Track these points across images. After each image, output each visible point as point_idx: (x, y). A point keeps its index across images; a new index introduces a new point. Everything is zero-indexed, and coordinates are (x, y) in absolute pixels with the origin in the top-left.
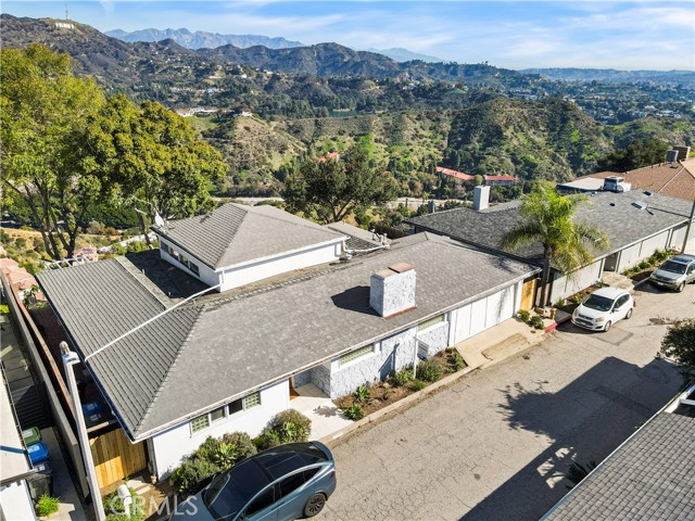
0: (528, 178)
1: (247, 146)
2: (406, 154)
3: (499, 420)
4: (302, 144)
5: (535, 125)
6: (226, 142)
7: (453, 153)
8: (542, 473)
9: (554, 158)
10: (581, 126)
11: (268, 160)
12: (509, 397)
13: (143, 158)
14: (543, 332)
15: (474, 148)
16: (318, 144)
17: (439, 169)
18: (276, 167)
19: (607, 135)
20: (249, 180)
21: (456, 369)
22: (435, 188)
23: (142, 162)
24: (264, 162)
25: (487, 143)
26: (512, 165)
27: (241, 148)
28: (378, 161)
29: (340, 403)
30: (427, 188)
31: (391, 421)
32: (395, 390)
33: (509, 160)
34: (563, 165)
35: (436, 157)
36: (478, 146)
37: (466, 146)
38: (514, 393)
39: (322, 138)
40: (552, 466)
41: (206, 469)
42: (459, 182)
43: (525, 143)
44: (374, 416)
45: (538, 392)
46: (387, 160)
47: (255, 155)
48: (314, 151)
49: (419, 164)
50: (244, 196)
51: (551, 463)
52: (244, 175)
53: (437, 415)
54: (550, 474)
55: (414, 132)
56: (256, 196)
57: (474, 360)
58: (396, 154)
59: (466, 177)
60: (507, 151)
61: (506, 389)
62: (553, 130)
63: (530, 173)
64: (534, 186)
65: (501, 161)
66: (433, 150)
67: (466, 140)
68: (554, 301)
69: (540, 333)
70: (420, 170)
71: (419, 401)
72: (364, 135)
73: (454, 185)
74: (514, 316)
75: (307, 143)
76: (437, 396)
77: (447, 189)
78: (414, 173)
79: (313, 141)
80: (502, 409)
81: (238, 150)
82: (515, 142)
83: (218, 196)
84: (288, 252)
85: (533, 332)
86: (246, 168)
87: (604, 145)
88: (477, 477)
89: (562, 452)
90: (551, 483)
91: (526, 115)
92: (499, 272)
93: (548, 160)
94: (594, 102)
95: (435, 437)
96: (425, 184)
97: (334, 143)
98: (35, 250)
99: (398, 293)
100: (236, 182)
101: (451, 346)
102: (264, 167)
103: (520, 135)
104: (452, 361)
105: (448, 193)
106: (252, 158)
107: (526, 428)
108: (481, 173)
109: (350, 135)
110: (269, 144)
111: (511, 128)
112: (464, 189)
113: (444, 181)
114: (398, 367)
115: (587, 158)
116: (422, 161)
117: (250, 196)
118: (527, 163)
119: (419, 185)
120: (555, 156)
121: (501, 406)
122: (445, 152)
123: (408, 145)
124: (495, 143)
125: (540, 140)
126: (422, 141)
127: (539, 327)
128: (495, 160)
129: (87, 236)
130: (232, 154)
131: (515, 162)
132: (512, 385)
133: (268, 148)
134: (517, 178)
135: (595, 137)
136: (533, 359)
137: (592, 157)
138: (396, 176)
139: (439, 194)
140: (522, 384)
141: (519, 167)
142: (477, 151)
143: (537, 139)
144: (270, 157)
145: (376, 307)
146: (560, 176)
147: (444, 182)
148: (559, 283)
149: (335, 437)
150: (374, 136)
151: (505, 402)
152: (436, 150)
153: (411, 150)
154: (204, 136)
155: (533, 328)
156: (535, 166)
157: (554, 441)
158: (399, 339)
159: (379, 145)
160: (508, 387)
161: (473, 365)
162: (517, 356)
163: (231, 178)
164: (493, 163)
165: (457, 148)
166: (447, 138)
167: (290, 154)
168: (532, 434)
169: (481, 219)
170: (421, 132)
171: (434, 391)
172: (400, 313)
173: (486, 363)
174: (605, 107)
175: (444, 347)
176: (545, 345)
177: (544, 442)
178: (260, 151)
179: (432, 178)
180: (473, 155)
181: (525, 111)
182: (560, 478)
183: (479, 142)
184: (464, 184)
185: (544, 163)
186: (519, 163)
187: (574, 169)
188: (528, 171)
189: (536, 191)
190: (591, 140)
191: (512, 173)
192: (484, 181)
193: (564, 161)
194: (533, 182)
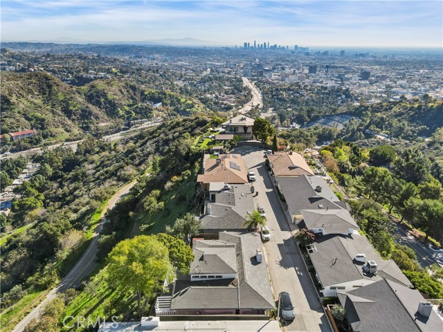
0: (42, 129)
5: (30, 92)
10: (62, 89)
12: (279, 264)
19: (79, 93)
26: (27, 122)
33: (23, 119)
34: (61, 116)
43: (29, 104)
45: (280, 260)
51: (298, 271)
60: (19, 112)
61: (276, 263)
62: (44, 94)
63: (43, 125)
64: (49, 134)
65: (18, 121)
82: (22, 105)
87: (80, 100)
91: (21, 85)
93: (51, 115)
94: (56, 69)
103: (22, 99)
107: (288, 268)
108: (6, 132)
111: (14, 95)
115: (74, 109)
118: (37, 119)
120: (53, 111)
121: (280, 267)
124: (7, 109)
125: (39, 101)
128: (12, 120)
131: (28, 119)
134: (35, 130)
135: (73, 95)
137: (76, 108)
141: (33, 122)
143: (36, 101)
146: (63, 124)
156: (43, 120)
164: (12, 123)
174: (65, 72)
177: (293, 269)
181: (19, 83)
185: (49, 117)
186: (32, 120)
187: (69, 117)
188: (40, 124)
189: (51, 136)
190: (72, 98)
191: (30, 128)
192: (12, 138)
193: (60, 113)
194: (47, 130)
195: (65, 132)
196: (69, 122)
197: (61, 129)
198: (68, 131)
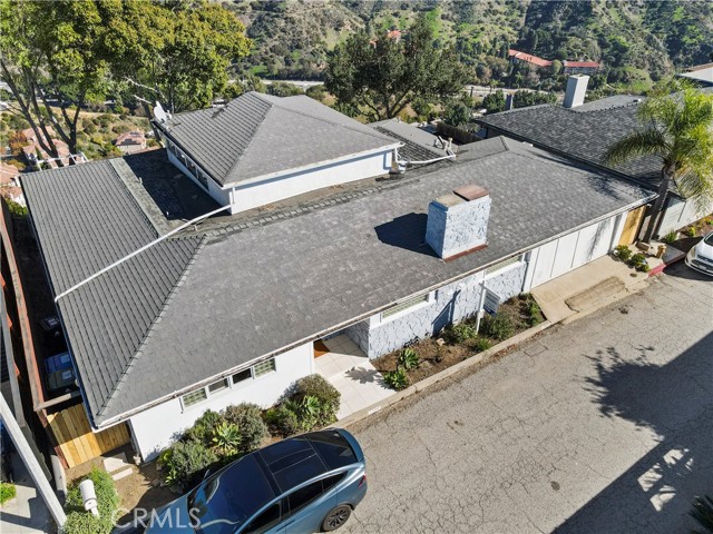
0: (615, 65)
1: (300, 21)
2: (475, 34)
3: (586, 400)
4: (360, 19)
6: (277, 16)
7: (530, 33)
8: (646, 487)
9: (649, 40)
11: (323, 39)
12: (600, 368)
13: (135, 26)
14: (646, 276)
15: (555, 28)
16: (378, 20)
17: (512, 53)
18: (331, 48)
20: (301, 61)
21: (531, 323)
22: (505, 75)
23: (133, 31)
24: (318, 41)
25: (572, 21)
26: (598, 48)
27: (293, 23)
28: (443, 42)
29: (380, 363)
30: (496, 74)
31: (444, 393)
32: (451, 348)
33: (595, 43)
34: (659, 49)
35: (510, 37)
36: (560, 24)
37: (546, 25)
38: (607, 363)
39: (382, 12)
40: (659, 476)
41: (199, 457)
42: (533, 68)
43: (618, 21)
44: (422, 385)
45: (639, 363)
46: (454, 40)
47: (308, 32)
48: (372, 28)
49: (490, 46)
50: (296, 79)
51: (657, 471)
52: (296, 54)
53: (504, 388)
54: (656, 488)
55: (486, 7)
56: (309, 79)
57: (554, 312)
58: (465, 33)
59: (542, 63)
60: (595, 31)
61: (596, 356)
63: (618, 59)
64: (621, 76)
65: (586, 44)
66: (508, 29)
67: (548, 18)
68: (662, 233)
69: (643, 276)
70: (490, 53)
71: (481, 365)
72: (429, 10)
73: (527, 71)
74: (610, 253)
75: (365, 19)
76: (505, 360)
77: (519, 76)
78: (482, 56)
79: (372, 17)
80: (590, 386)
81: (289, 26)
82: (605, 20)
83: (269, 78)
84: (321, 164)
85: (633, 275)
86: (298, 47)
88: (556, 486)
89: (673, 456)
90: (657, 502)
92: (601, 198)
93: (642, 43)
95: (500, 421)
96: (494, 71)
97: (396, 19)
98: (85, 131)
99: (465, 226)
100: (287, 63)
101: (526, 291)
102: (317, 46)
103: (611, 10)
104: (527, 312)
105: (520, 81)
106: (305, 35)
107: (624, 416)
108: (560, 57)
109: (414, 10)
110: (324, 18)
111: (603, 3)
112: (538, 76)
113: (516, 66)
114: (457, 317)
115: (689, 41)
116: (494, 42)
117: (302, 80)
118: (617, 46)
119: (488, 71)
120: (651, 38)
121: (589, 380)
122: (521, 31)
123: (479, 22)
124: (581, 22)
125: (636, 18)
126: (495, 18)
127: (642, 269)
128: (579, 42)
129: (135, 118)
130: (283, 31)
131: (602, 44)
132: (605, 351)
133: (323, 24)
134: (601, 65)
135: (702, 16)
136: (634, 314)
137: (694, 40)
138: (462, 60)
139: (509, 82)
140: (618, 350)
141: (606, 51)
142: (559, 31)
143: (632, 17)
144: (325, 34)
145: (434, 245)
146: (653, 64)
147: (516, 69)
148: (673, 210)
149: (370, 413)
150: (441, 11)
151: (595, 374)
152: (511, 29)
153: (482, 29)
154: (254, 8)
155: (633, 270)
156: (625, 49)
157: (662, 438)
158: (462, 285)
159: (446, 22)
160: (599, 352)
161: (553, 318)
162: (611, 309)
163: (282, 58)
164: (575, 46)
165: (535, 27)
166: (525, 15)
167: (346, 32)
168: (631, 425)
169: (576, 121)
170: (496, 7)
171: (502, 352)
172: (465, 253)
173: (571, 317)
175: (517, 292)
176: (649, 293)
177: (648, 439)
178: (314, 27)
179: (504, 62)
180: (553, 36)
182: (670, 496)
183: (562, 19)
184: (540, 71)
185: (636, 46)
186: (608, 46)
187: (672, 55)
188: (616, 56)
189: (622, 80)
190: (697, 20)
191: (597, 59)
192: (563, 68)
193: (661, 45)
194: (621, 69)
195: (649, 80)
196: (667, 63)
197: (645, 73)
198: (654, 78)
